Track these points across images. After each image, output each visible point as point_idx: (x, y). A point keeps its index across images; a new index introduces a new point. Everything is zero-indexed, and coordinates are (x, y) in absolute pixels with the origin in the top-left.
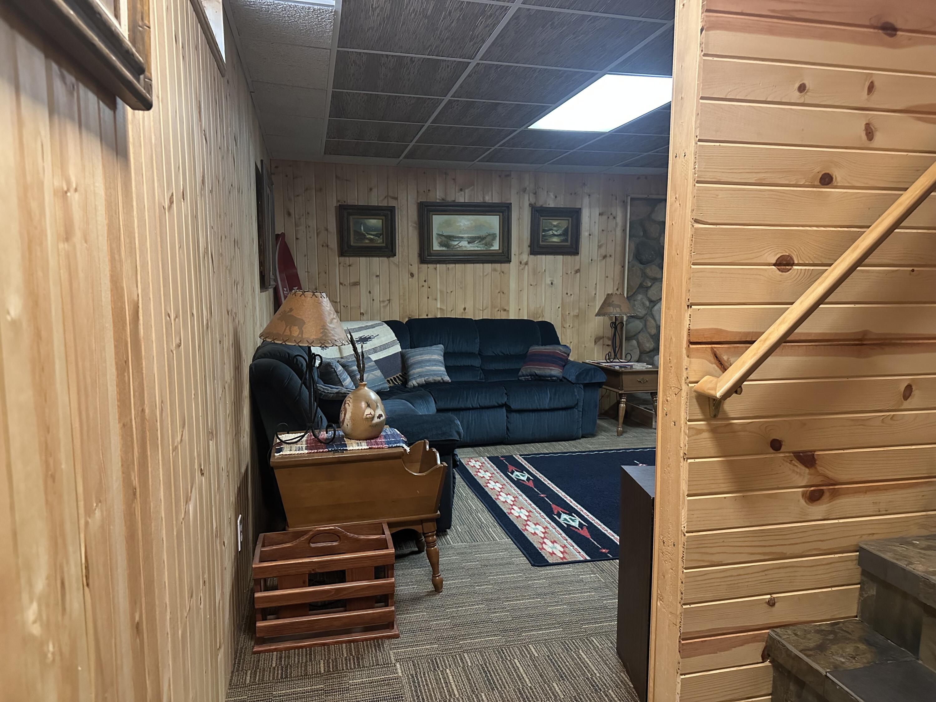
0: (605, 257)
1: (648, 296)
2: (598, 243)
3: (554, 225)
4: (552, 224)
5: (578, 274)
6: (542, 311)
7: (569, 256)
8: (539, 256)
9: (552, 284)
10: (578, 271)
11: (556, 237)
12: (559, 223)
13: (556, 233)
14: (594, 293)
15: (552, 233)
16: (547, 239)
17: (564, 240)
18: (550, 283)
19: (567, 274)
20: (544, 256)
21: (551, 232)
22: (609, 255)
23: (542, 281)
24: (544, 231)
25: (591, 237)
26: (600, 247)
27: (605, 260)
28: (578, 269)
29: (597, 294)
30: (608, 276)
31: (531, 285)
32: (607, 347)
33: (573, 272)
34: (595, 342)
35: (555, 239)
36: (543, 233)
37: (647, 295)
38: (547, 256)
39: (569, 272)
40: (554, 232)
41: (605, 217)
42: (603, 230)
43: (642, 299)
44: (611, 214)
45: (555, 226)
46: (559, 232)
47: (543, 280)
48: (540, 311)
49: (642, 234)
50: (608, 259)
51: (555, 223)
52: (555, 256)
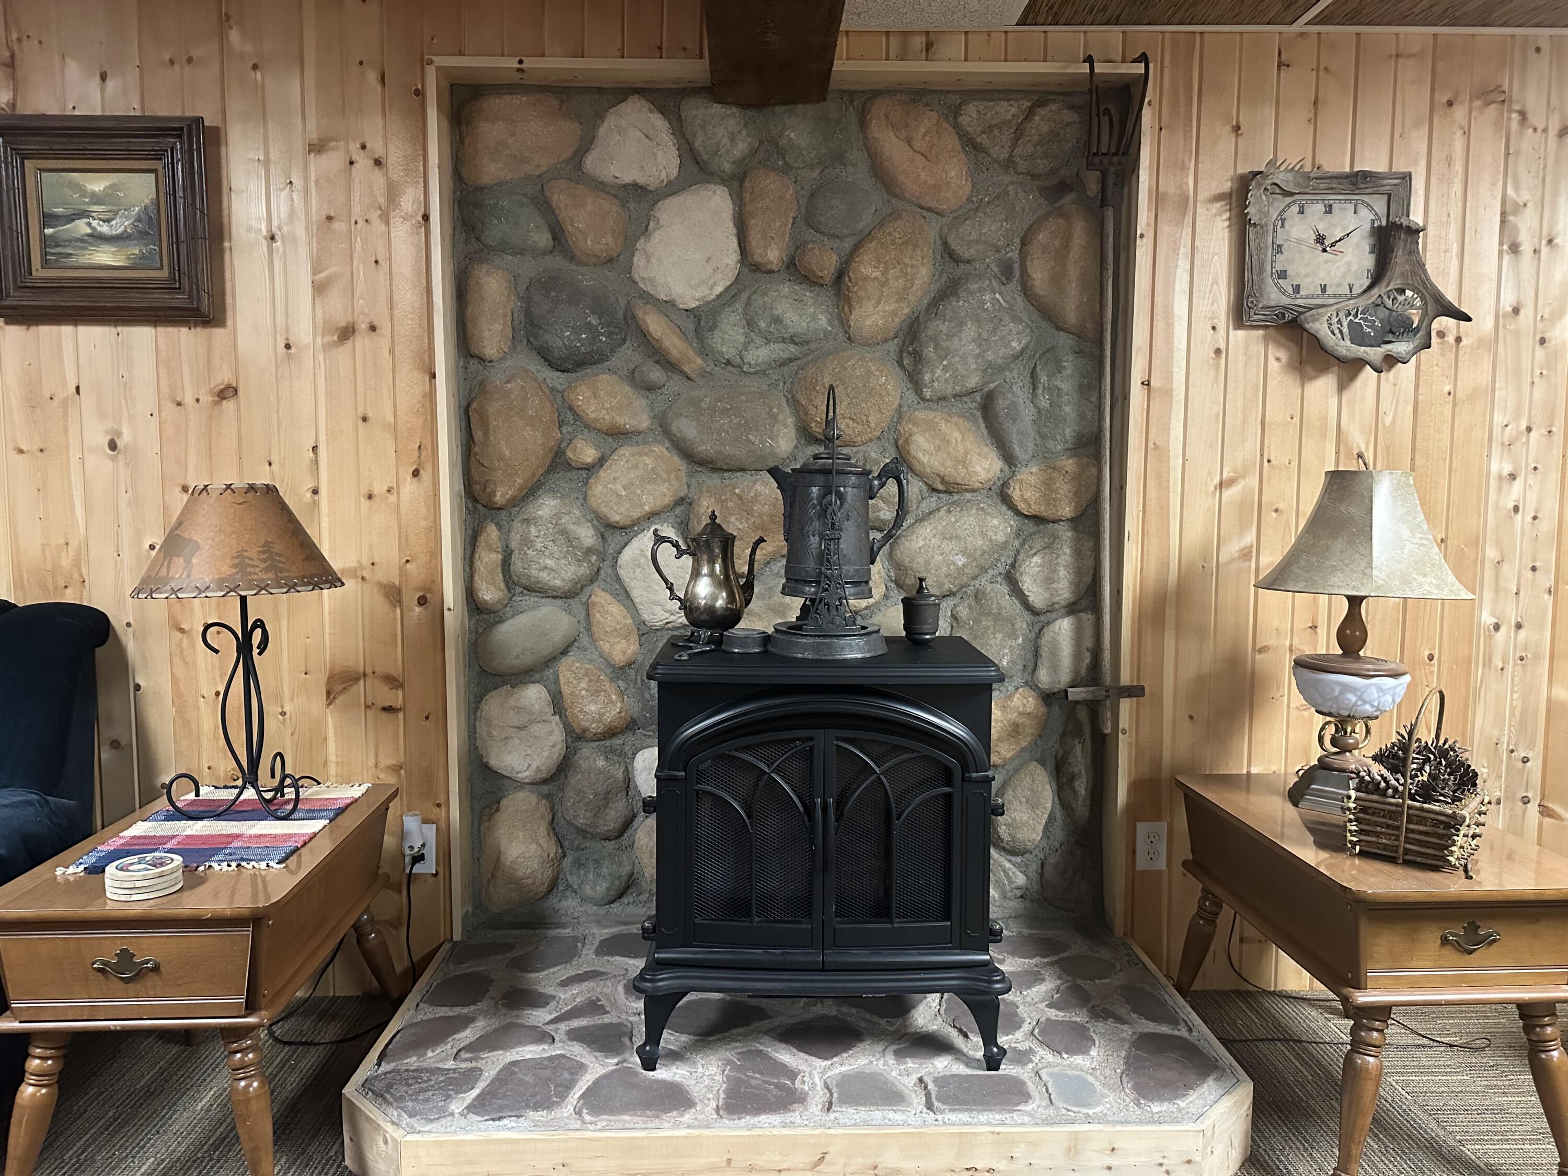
0: (347, 333)
1: (593, 502)
2: (315, 272)
3: (93, 195)
4: (83, 192)
5: (229, 405)
6: (77, 563)
7: (184, 330)
8: (45, 331)
9: (113, 446)
10: (227, 393)
11: (105, 247)
12: (114, 187)
13: (104, 229)
14: (311, 485)
15: (89, 231)
16: (69, 255)
17: (143, 256)
18: (106, 441)
19: (179, 404)
20: (66, 331)
21: (81, 227)
22: (364, 326)
23: (66, 433)
24: (48, 219)
25: (278, 244)
26: (320, 289)
27: (349, 344)
28: (229, 387)
29: (323, 491)
30: (370, 414)
31: (21, 451)
32: (384, 715)
33: (206, 399)
34: (328, 693)
35: (105, 256)
36: (49, 231)
37: (585, 499)
38: (83, 330)
39: (189, 400)
40: (95, 223)
41: (332, 161)
42: (330, 218)
43: (558, 516)
44: (363, 147)
45: (97, 199)
46: (119, 226)
47: (73, 429)
48: (66, 561)
49: (542, 239)
50: (362, 342)
51: (97, 184)
52: (119, 329)
